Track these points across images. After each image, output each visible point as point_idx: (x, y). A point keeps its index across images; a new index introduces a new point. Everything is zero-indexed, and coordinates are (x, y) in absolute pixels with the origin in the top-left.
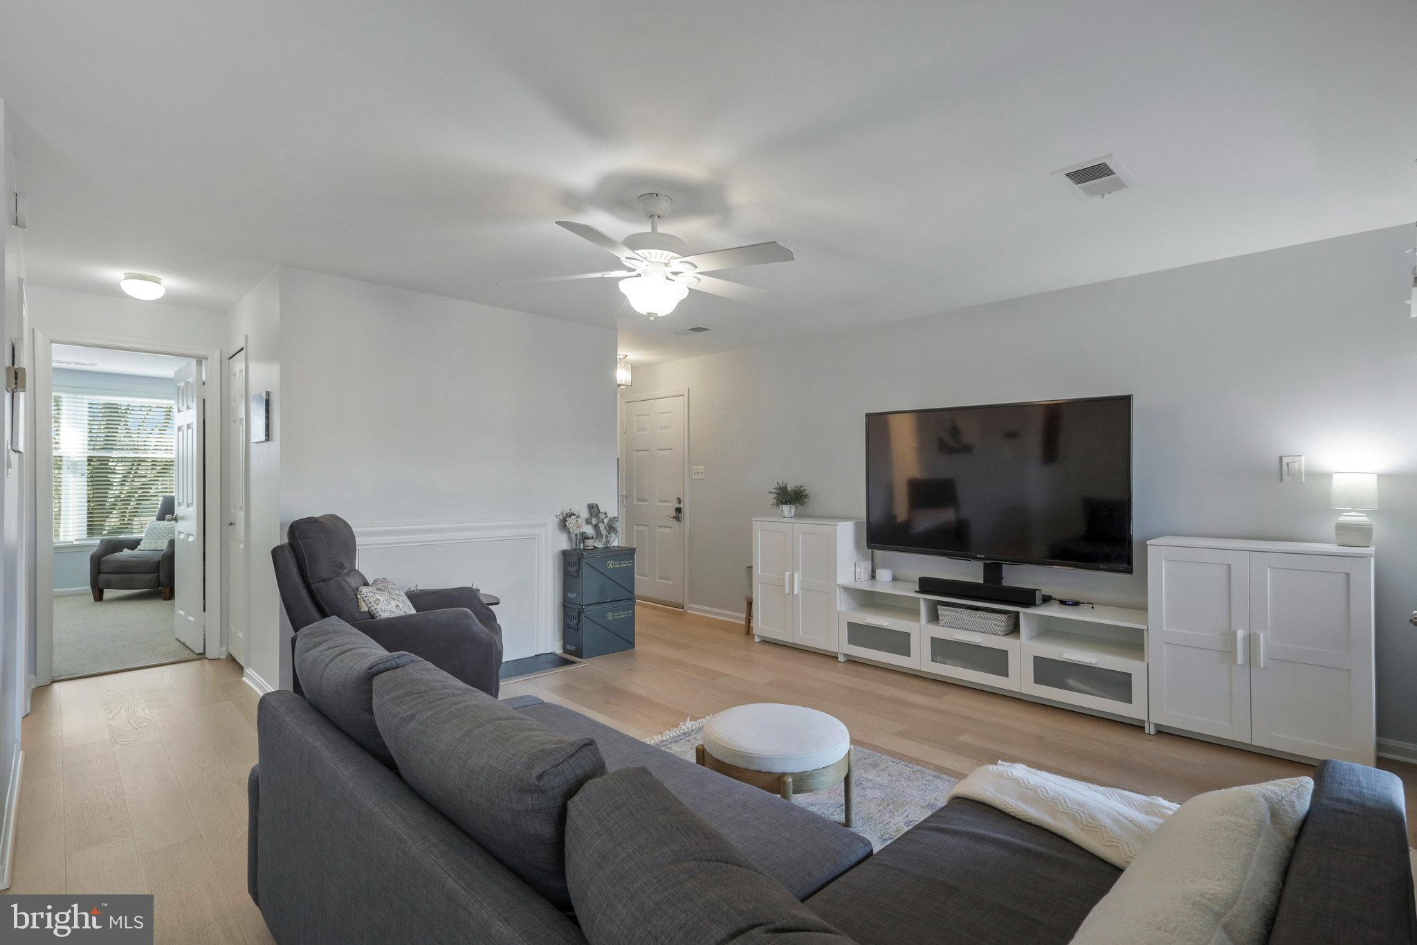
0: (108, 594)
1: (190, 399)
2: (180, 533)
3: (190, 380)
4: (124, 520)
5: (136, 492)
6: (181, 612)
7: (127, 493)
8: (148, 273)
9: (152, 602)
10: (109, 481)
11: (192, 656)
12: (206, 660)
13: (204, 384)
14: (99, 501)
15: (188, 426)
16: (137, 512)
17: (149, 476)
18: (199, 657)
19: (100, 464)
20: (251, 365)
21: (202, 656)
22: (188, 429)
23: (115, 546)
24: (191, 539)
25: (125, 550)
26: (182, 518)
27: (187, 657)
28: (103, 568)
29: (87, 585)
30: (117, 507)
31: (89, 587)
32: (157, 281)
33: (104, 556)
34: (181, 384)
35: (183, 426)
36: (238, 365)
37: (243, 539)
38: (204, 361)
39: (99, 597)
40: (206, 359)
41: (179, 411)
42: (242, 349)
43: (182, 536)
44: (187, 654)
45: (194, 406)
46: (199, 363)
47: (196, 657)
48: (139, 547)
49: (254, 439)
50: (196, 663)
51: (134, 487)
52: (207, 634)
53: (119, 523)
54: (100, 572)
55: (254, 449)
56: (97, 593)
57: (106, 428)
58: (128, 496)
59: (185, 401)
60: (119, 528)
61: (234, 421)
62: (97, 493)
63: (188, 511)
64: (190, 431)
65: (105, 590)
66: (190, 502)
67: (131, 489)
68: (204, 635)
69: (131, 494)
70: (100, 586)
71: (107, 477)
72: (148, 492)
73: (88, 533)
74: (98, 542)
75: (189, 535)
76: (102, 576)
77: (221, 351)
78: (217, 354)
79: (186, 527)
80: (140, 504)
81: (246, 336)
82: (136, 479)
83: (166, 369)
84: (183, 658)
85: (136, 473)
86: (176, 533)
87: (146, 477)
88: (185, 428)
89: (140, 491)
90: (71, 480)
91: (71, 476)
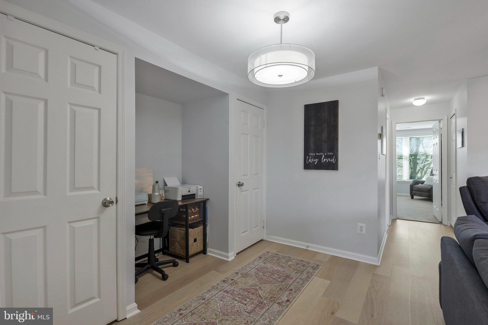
0: (415, 197)
1: (437, 134)
2: (434, 180)
3: (437, 128)
4: (422, 175)
5: (426, 166)
6: (435, 206)
7: (423, 166)
8: (420, 97)
9: (428, 202)
10: (417, 162)
11: (437, 222)
12: (442, 225)
13: (441, 129)
14: (414, 169)
15: (436, 144)
16: (426, 172)
17: (430, 161)
18: (440, 223)
19: (414, 157)
20: (458, 120)
21: (441, 223)
22: (436, 145)
23: (417, 183)
24: (437, 182)
25: (420, 184)
26: (435, 175)
27: (436, 222)
28: (413, 189)
29: (409, 194)
30: (420, 171)
31: (410, 194)
32: (423, 99)
33: (414, 185)
34: (434, 130)
35: (435, 144)
36: (453, 120)
37: (454, 183)
38: (441, 121)
39: (412, 198)
40: (442, 120)
41: (434, 139)
42: (454, 114)
43: (435, 181)
44: (436, 221)
45: (438, 137)
46: (440, 122)
47: (439, 223)
48: (424, 184)
49: (458, 147)
50: (439, 225)
51: (425, 164)
52: (443, 216)
53: (420, 176)
54: (413, 190)
55: (459, 151)
56: (412, 196)
57: (416, 146)
58: (423, 167)
59: (435, 136)
60: (420, 177)
61: (452, 141)
62: (414, 166)
63: (437, 173)
64: (437, 145)
65: (414, 196)
66: (437, 169)
67: (424, 165)
68: (442, 216)
69: (424, 166)
70: (413, 194)
71: (417, 161)
72: (430, 166)
73: (410, 178)
74: (412, 181)
75: (437, 181)
76: (413, 191)
77: (448, 116)
78: (446, 118)
79: (436, 178)
80: (427, 170)
81: (456, 109)
82: (426, 162)
83: (430, 125)
84: (434, 222)
85: (426, 160)
86: (433, 180)
87: (429, 161)
88: (435, 145)
90: (405, 162)
91: (405, 161)
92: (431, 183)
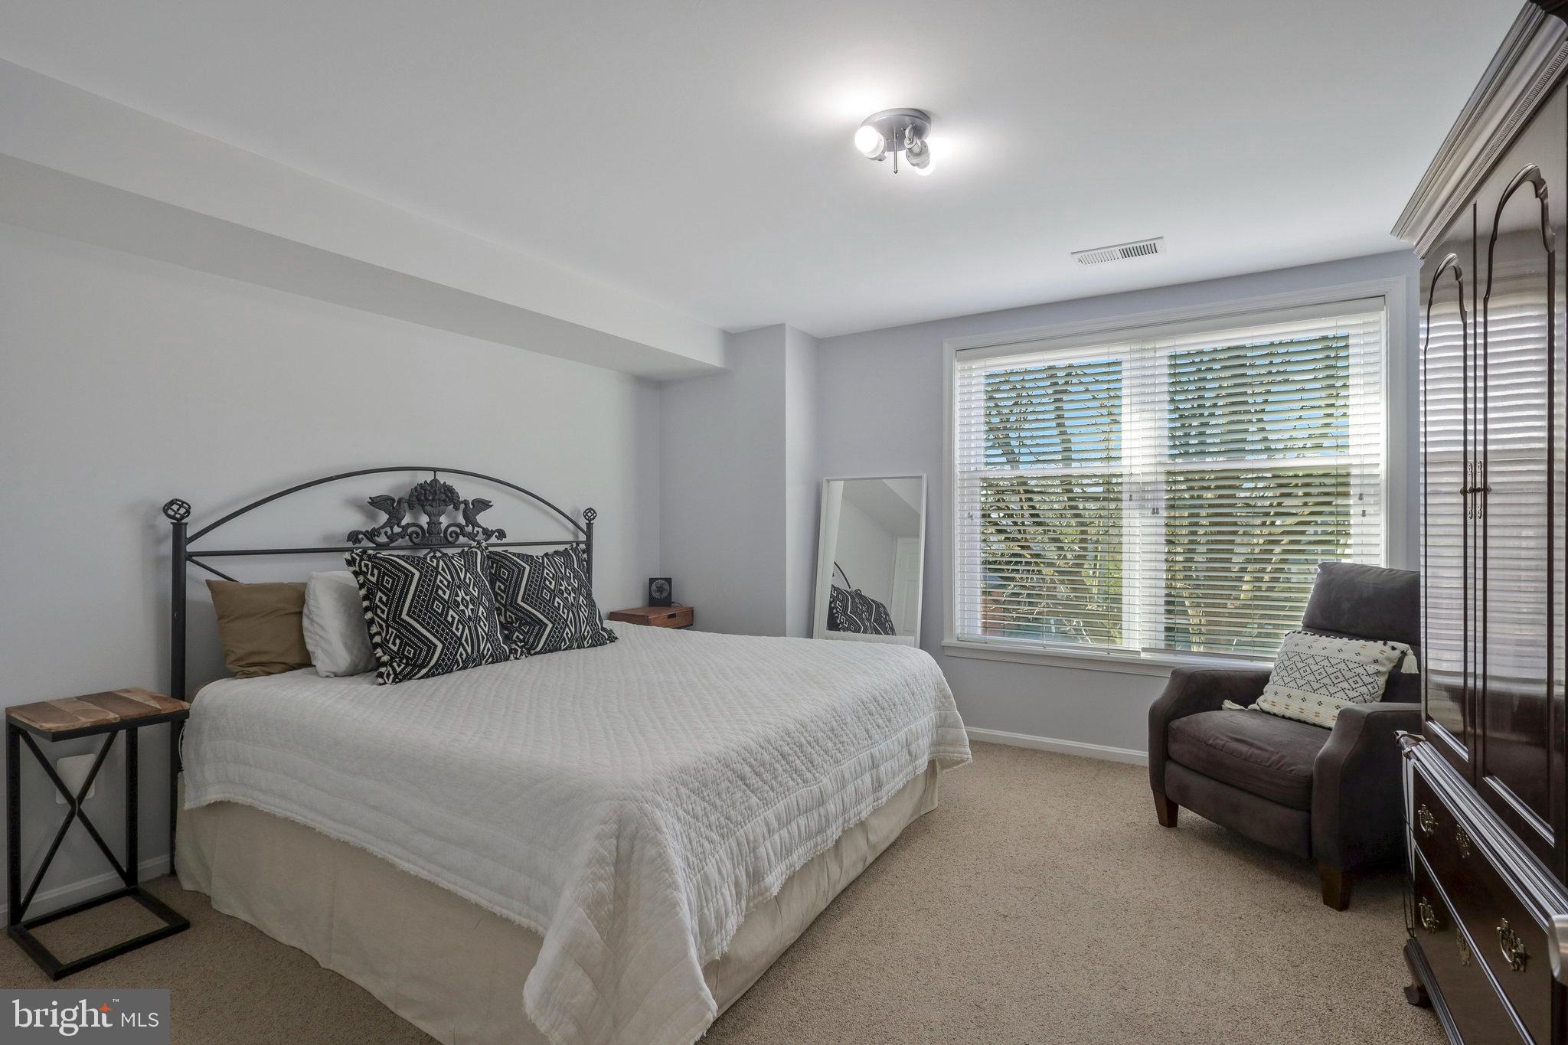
25: (1229, 706)
28: (1174, 748)
33: (1177, 715)
48: (1260, 702)
56: (1165, 807)
65: (1182, 808)
70: (1169, 791)
76: (1171, 767)
89: (1286, 539)
90: (1137, 522)
91: (1137, 513)
92: (1317, 708)
